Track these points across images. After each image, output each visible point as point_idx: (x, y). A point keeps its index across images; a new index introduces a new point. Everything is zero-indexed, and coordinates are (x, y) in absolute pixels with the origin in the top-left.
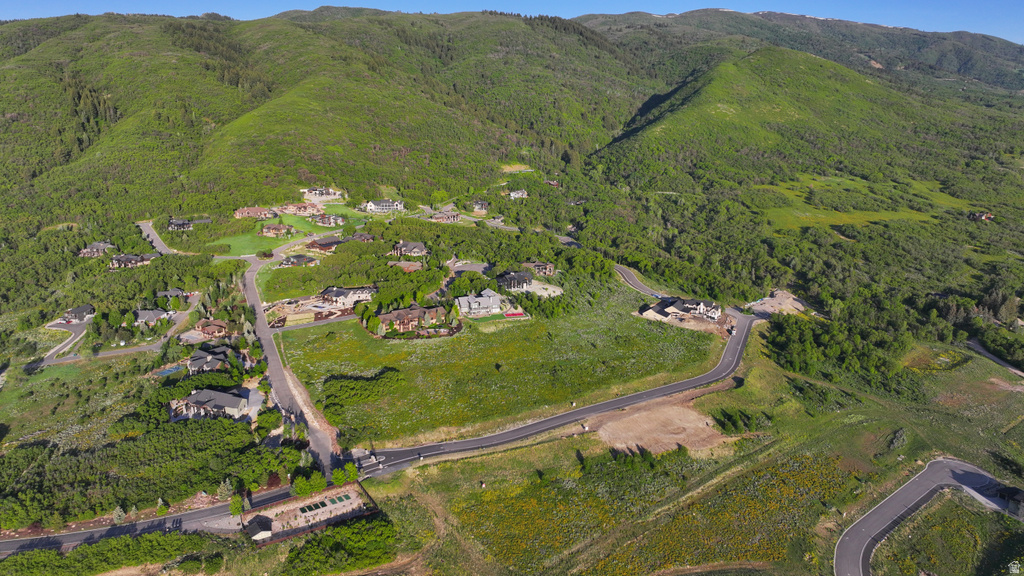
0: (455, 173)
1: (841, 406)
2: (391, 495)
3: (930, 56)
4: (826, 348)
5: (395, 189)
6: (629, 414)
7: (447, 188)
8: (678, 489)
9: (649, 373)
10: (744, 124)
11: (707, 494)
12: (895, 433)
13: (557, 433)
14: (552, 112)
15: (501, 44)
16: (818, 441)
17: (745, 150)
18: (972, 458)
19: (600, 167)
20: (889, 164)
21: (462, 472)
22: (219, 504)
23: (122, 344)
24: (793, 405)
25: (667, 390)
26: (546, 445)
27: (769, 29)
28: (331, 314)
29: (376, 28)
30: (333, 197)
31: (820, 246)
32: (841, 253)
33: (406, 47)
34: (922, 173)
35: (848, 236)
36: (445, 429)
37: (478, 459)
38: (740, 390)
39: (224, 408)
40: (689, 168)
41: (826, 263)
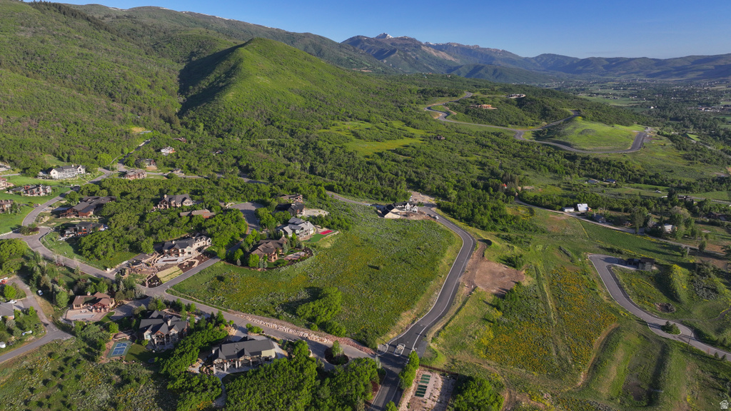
1: (528, 243)
2: (445, 364)
5: (52, 156)
6: (473, 273)
7: (105, 151)
8: (542, 304)
9: (444, 249)
10: (280, 90)
11: (555, 302)
12: (560, 249)
13: (462, 294)
14: (124, 83)
15: (22, 25)
16: (546, 262)
17: (292, 107)
18: (598, 252)
19: (202, 125)
23: (4, 346)
24: (516, 248)
25: (464, 255)
26: (468, 303)
28: (193, 263)
31: (398, 162)
32: (414, 165)
34: (389, 116)
35: (405, 155)
36: (405, 314)
37: (451, 324)
38: (493, 245)
39: (260, 353)
40: (266, 122)
41: (415, 172)
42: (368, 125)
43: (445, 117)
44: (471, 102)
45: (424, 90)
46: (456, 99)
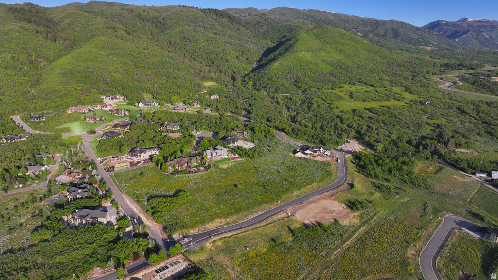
0: (181, 87)
1: (398, 194)
2: (201, 259)
3: (381, 30)
4: (382, 166)
5: (151, 95)
6: (307, 205)
7: (179, 94)
8: (340, 241)
9: (309, 184)
10: (315, 61)
11: (354, 243)
12: (425, 205)
13: (276, 217)
14: (222, 55)
15: (191, 22)
16: (394, 211)
17: (317, 74)
18: (461, 215)
19: (251, 83)
20: (381, 79)
21: (235, 243)
22: (108, 273)
23: (21, 186)
24: (377, 195)
25: (320, 192)
26: (272, 224)
27: (312, 17)
28: (139, 162)
29: (126, 13)
30: (119, 100)
31: (363, 118)
32: (373, 121)
33: (142, 23)
34: (395, 83)
35: (373, 113)
36: (219, 220)
37: (241, 235)
38: (353, 189)
39: (97, 218)
40: (293, 82)
41: (367, 126)
42: (370, 89)
43: (449, 87)
44: (484, 75)
45: (447, 63)
46: (472, 71)
